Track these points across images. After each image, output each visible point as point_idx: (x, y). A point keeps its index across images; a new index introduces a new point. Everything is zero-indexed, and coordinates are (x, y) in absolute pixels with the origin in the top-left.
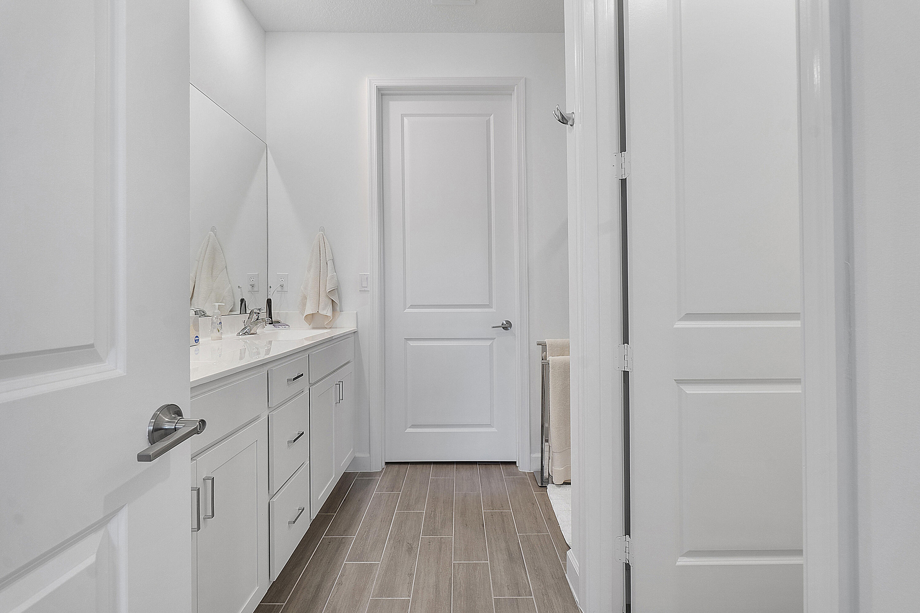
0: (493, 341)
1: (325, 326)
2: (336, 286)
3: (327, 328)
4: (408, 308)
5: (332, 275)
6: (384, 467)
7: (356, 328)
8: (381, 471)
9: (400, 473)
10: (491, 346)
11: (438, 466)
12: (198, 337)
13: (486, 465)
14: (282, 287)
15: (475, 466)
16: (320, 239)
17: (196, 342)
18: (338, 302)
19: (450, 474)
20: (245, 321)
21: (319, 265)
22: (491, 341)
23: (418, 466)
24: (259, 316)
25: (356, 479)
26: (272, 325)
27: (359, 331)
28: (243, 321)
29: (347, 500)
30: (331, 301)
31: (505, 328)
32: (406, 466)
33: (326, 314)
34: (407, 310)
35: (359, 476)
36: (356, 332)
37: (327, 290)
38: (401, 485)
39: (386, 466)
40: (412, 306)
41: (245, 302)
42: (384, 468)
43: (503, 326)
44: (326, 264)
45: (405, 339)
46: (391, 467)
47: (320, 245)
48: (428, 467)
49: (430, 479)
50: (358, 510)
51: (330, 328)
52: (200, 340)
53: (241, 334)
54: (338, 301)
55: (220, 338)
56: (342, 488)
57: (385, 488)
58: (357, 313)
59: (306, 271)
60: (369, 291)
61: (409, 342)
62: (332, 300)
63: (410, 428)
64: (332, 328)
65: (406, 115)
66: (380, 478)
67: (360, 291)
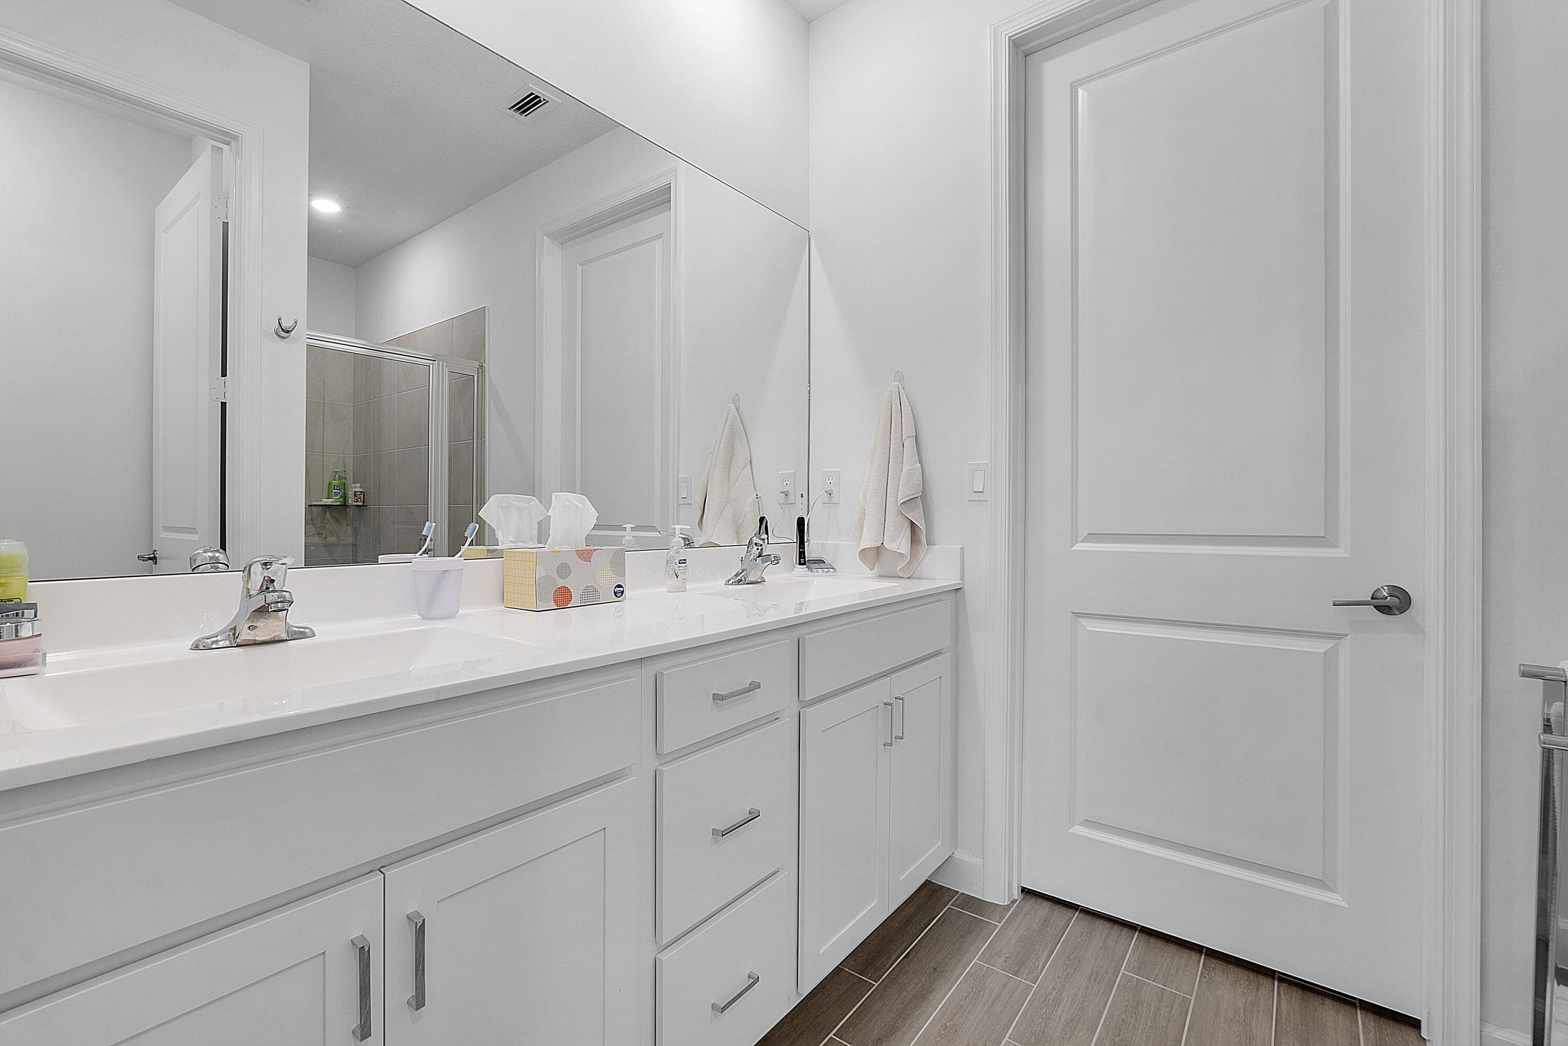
0: (1338, 643)
1: (899, 574)
2: (917, 491)
3: (902, 578)
4: (1081, 542)
5: (911, 469)
6: (1016, 898)
7: (960, 581)
8: (1007, 908)
9: (1049, 929)
10: (1329, 658)
11: (1152, 940)
12: (623, 587)
13: (1306, 992)
14: (830, 495)
15: (1265, 981)
16: (893, 396)
17: (616, 596)
18: (922, 525)
19: (1181, 980)
20: (742, 558)
21: (888, 449)
22: (1333, 641)
23: (1099, 924)
24: (762, 550)
25: (949, 908)
26: (805, 566)
27: (965, 587)
28: (740, 558)
29: (911, 957)
30: (907, 524)
31: (1384, 609)
32: (1069, 912)
33: (898, 549)
34: (1079, 546)
35: (958, 903)
36: (960, 588)
37: (898, 500)
38: (1041, 964)
39: (1021, 896)
40: (1092, 537)
41: (767, 522)
42: (1017, 900)
43: (1377, 602)
44: (902, 446)
45: (1073, 613)
46: (1032, 902)
47: (892, 408)
48: (1123, 933)
49: (1121, 973)
50: (923, 995)
51: (909, 578)
52: (627, 593)
53: (730, 582)
54: (924, 525)
55: (684, 590)
56: (914, 921)
57: (1003, 959)
58: (962, 548)
59: (869, 464)
60: (987, 501)
61: (1082, 622)
62: (911, 521)
63: (1082, 824)
64: (914, 578)
65: (1082, 82)
66: (1000, 925)
67: (969, 501)
